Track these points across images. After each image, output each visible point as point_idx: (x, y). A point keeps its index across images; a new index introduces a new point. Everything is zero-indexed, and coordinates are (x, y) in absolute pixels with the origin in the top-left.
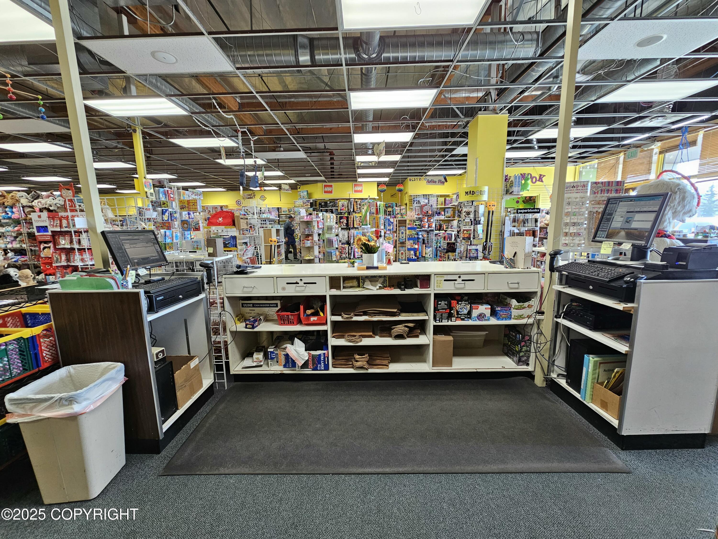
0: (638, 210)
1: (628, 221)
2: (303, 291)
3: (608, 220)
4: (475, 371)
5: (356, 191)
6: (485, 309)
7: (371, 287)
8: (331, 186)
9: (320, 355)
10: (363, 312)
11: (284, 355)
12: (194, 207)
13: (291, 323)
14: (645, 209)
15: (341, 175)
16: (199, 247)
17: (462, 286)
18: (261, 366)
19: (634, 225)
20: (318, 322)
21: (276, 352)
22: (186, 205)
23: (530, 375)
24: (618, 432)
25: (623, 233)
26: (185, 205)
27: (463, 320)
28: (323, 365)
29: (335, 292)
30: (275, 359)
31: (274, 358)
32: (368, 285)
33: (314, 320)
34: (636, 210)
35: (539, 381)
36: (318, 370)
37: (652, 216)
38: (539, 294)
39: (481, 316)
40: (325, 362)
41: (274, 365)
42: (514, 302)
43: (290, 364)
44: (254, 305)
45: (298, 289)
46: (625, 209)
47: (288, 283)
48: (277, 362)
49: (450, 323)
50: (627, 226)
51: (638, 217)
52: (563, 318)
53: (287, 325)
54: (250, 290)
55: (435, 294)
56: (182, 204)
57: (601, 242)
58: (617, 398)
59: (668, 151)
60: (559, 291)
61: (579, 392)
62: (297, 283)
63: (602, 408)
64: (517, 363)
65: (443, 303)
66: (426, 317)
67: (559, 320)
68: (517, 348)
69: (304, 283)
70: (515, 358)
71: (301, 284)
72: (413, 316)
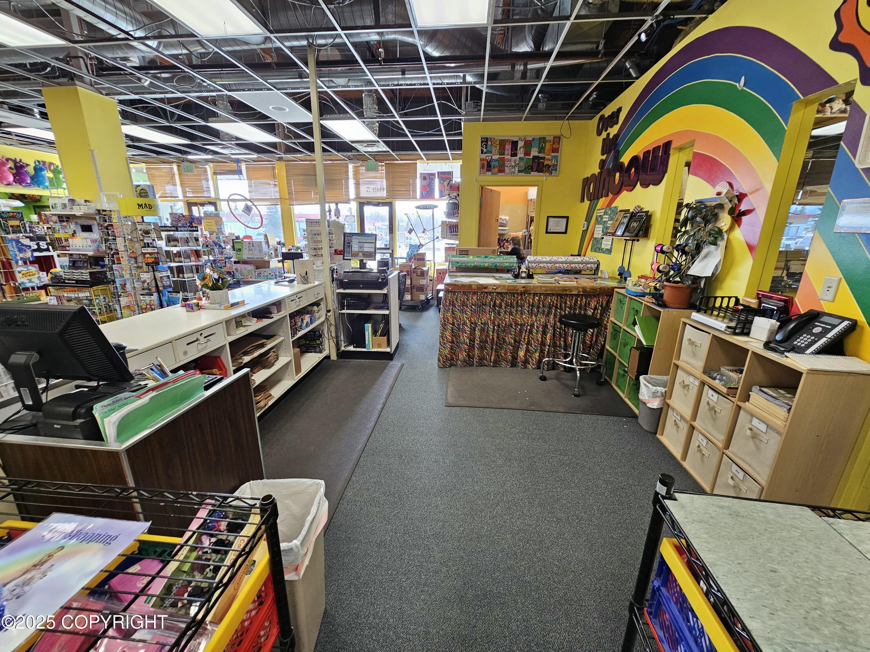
0: (365, 241)
1: (361, 247)
2: (206, 347)
3: (349, 246)
4: (312, 367)
6: (307, 318)
19: (366, 250)
23: (327, 358)
24: (391, 353)
25: (361, 254)
27: (299, 332)
29: (231, 338)
32: (245, 322)
34: (368, 241)
35: (334, 357)
38: (325, 299)
39: (306, 325)
42: (316, 308)
45: (200, 347)
46: (357, 241)
47: (188, 344)
49: (298, 336)
50: (362, 250)
51: (366, 245)
52: (346, 309)
55: (289, 314)
57: (350, 260)
58: (385, 338)
59: (221, 174)
60: (338, 293)
61: (365, 348)
62: (197, 340)
63: (379, 348)
64: (321, 352)
65: (293, 321)
66: (281, 339)
67: (343, 311)
68: (318, 342)
69: (205, 337)
70: (318, 350)
71: (202, 340)
72: (274, 341)
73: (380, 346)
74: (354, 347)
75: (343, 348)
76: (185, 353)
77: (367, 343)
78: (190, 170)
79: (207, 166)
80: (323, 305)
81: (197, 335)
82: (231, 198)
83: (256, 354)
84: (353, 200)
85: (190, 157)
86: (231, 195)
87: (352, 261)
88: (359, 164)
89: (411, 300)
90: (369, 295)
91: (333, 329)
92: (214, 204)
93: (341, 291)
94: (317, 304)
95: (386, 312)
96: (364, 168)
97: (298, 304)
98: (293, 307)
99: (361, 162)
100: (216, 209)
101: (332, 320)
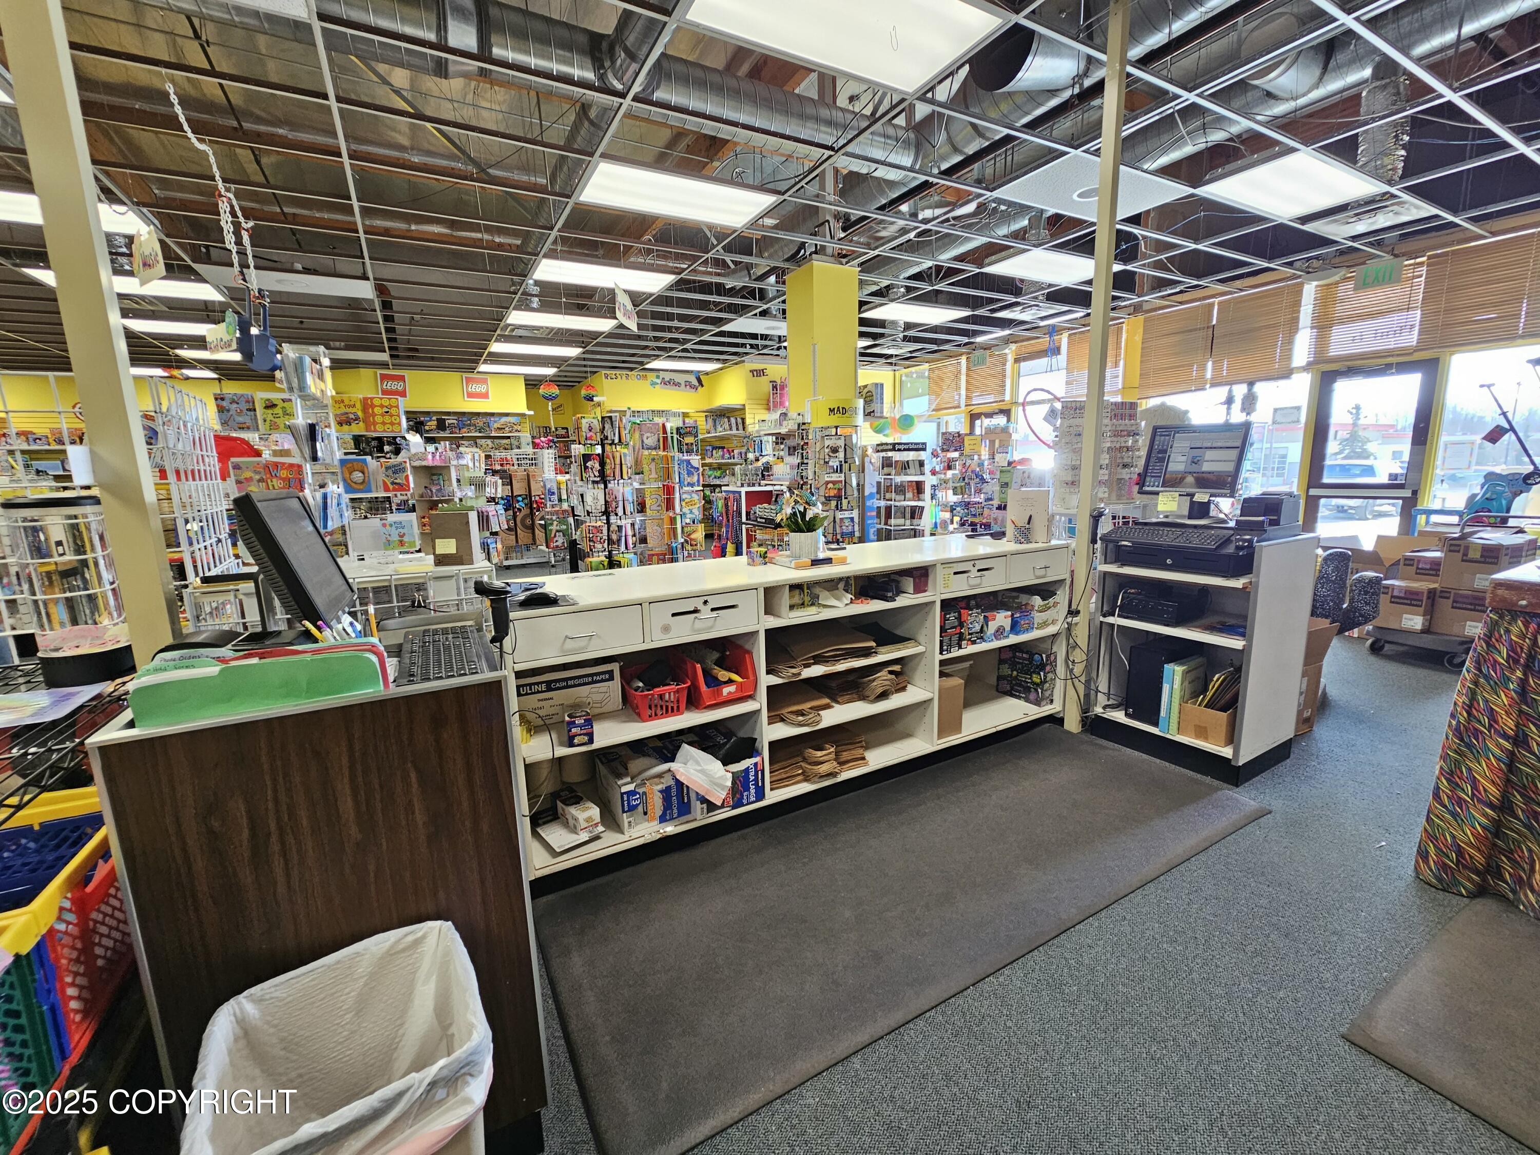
0: (1209, 445)
1: (1195, 461)
2: (711, 627)
3: (1161, 460)
4: (994, 730)
5: (471, 395)
6: (1002, 618)
7: (833, 602)
8: (402, 378)
9: (747, 770)
10: (814, 657)
11: (661, 792)
12: (387, 419)
13: (670, 710)
14: (1219, 444)
15: (416, 350)
16: (406, 539)
17: (978, 580)
18: (597, 838)
19: (1206, 467)
20: (739, 695)
21: (641, 791)
22: (360, 414)
23: (1056, 720)
24: (1233, 763)
25: (1190, 479)
26: (355, 414)
27: (974, 643)
28: (753, 791)
29: (773, 622)
30: (640, 808)
31: (637, 805)
32: (826, 598)
33: (730, 693)
34: (1205, 445)
35: (1072, 724)
36: (743, 805)
37: (1234, 454)
38: (1068, 582)
39: (999, 633)
40: (756, 784)
41: (637, 824)
42: (1037, 601)
43: (675, 811)
44: (550, 686)
45: (698, 625)
46: (1187, 444)
47: (674, 615)
48: (645, 813)
49: (962, 652)
50: (1194, 468)
51: (1209, 455)
52: (1119, 616)
53: (662, 716)
54: (582, 643)
55: (942, 601)
56: (343, 410)
57: (1157, 493)
58: (1223, 716)
59: (1025, 359)
60: (1105, 574)
61: (1156, 724)
62: (696, 611)
63: (1198, 736)
64: (1037, 703)
65: (952, 617)
66: (920, 649)
67: (1110, 620)
68: (1036, 679)
69: (713, 610)
70: (1032, 696)
71: (706, 613)
72: (900, 650)
73: (1201, 732)
74: (1127, 715)
75: (1098, 710)
76: (666, 629)
77: (1163, 713)
78: (982, 362)
79: (1007, 351)
80: (1062, 597)
81: (698, 603)
82: (1028, 399)
83: (842, 666)
84: (1305, 369)
85: (980, 339)
86: (1029, 393)
87: (1160, 497)
88: (1336, 278)
89: (1426, 631)
90: (1205, 590)
91: (1079, 656)
92: (1006, 412)
93: (1113, 568)
94: (1046, 591)
95: (1236, 643)
96: (1350, 285)
97: (973, 582)
98: (959, 588)
99: (1343, 272)
100: (1008, 421)
101: (1081, 636)
